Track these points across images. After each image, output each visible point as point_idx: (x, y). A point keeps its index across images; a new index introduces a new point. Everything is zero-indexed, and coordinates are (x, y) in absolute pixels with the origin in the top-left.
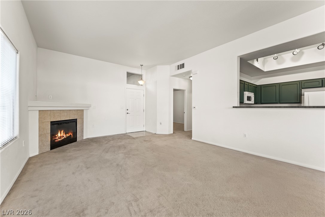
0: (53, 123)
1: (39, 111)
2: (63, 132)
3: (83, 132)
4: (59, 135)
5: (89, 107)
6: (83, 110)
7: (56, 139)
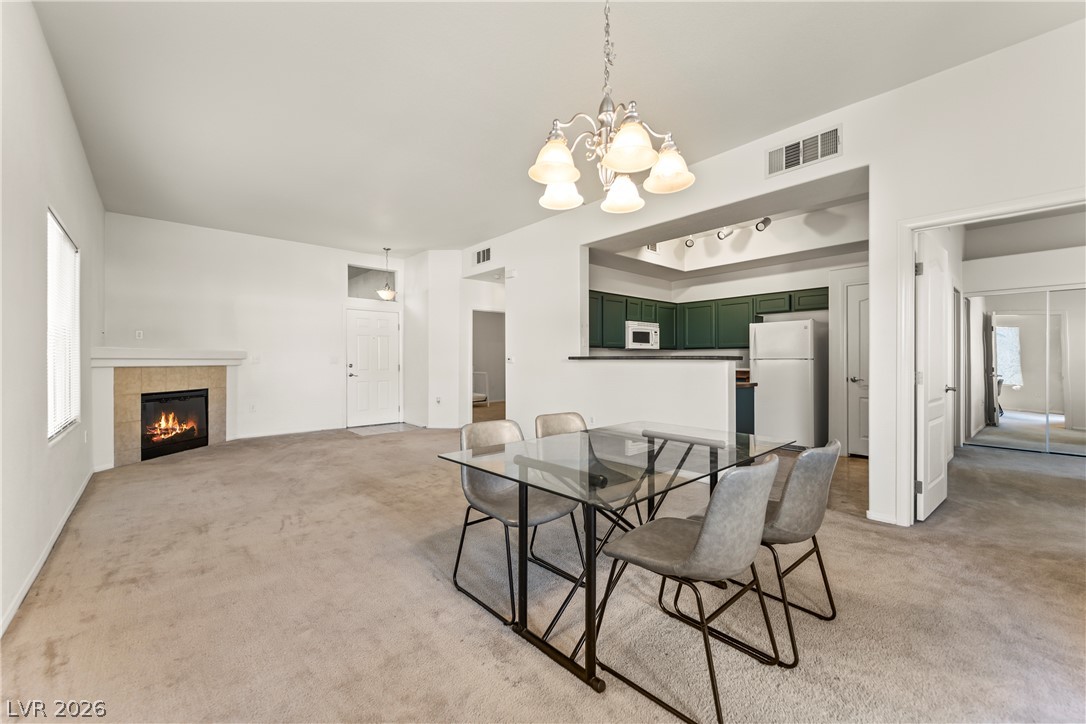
0: (147, 398)
1: (115, 368)
2: (174, 419)
3: (225, 422)
4: (163, 424)
5: (240, 359)
6: (225, 366)
7: (154, 435)
